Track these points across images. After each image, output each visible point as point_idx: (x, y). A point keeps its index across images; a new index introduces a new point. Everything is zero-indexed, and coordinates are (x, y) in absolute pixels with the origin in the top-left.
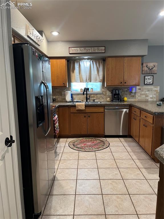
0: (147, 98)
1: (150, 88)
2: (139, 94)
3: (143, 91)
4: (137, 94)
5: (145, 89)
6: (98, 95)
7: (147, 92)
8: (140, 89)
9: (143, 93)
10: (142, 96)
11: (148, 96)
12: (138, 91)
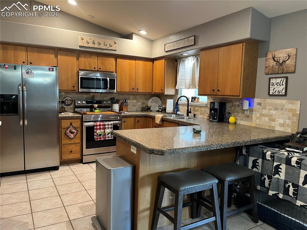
0: (273, 124)
7: (273, 112)
8: (260, 104)
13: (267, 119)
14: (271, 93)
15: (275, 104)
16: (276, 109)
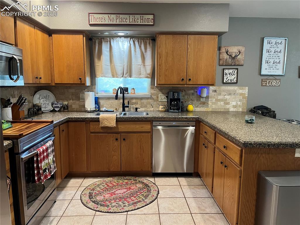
0: (228, 106)
1: (232, 89)
2: (214, 99)
3: (220, 94)
4: (210, 99)
5: (224, 91)
6: (143, 101)
7: (227, 97)
8: (215, 91)
9: (220, 97)
10: (219, 102)
11: (228, 103)
12: (211, 93)
13: (222, 103)
14: (225, 82)
15: (229, 91)
16: (230, 94)
